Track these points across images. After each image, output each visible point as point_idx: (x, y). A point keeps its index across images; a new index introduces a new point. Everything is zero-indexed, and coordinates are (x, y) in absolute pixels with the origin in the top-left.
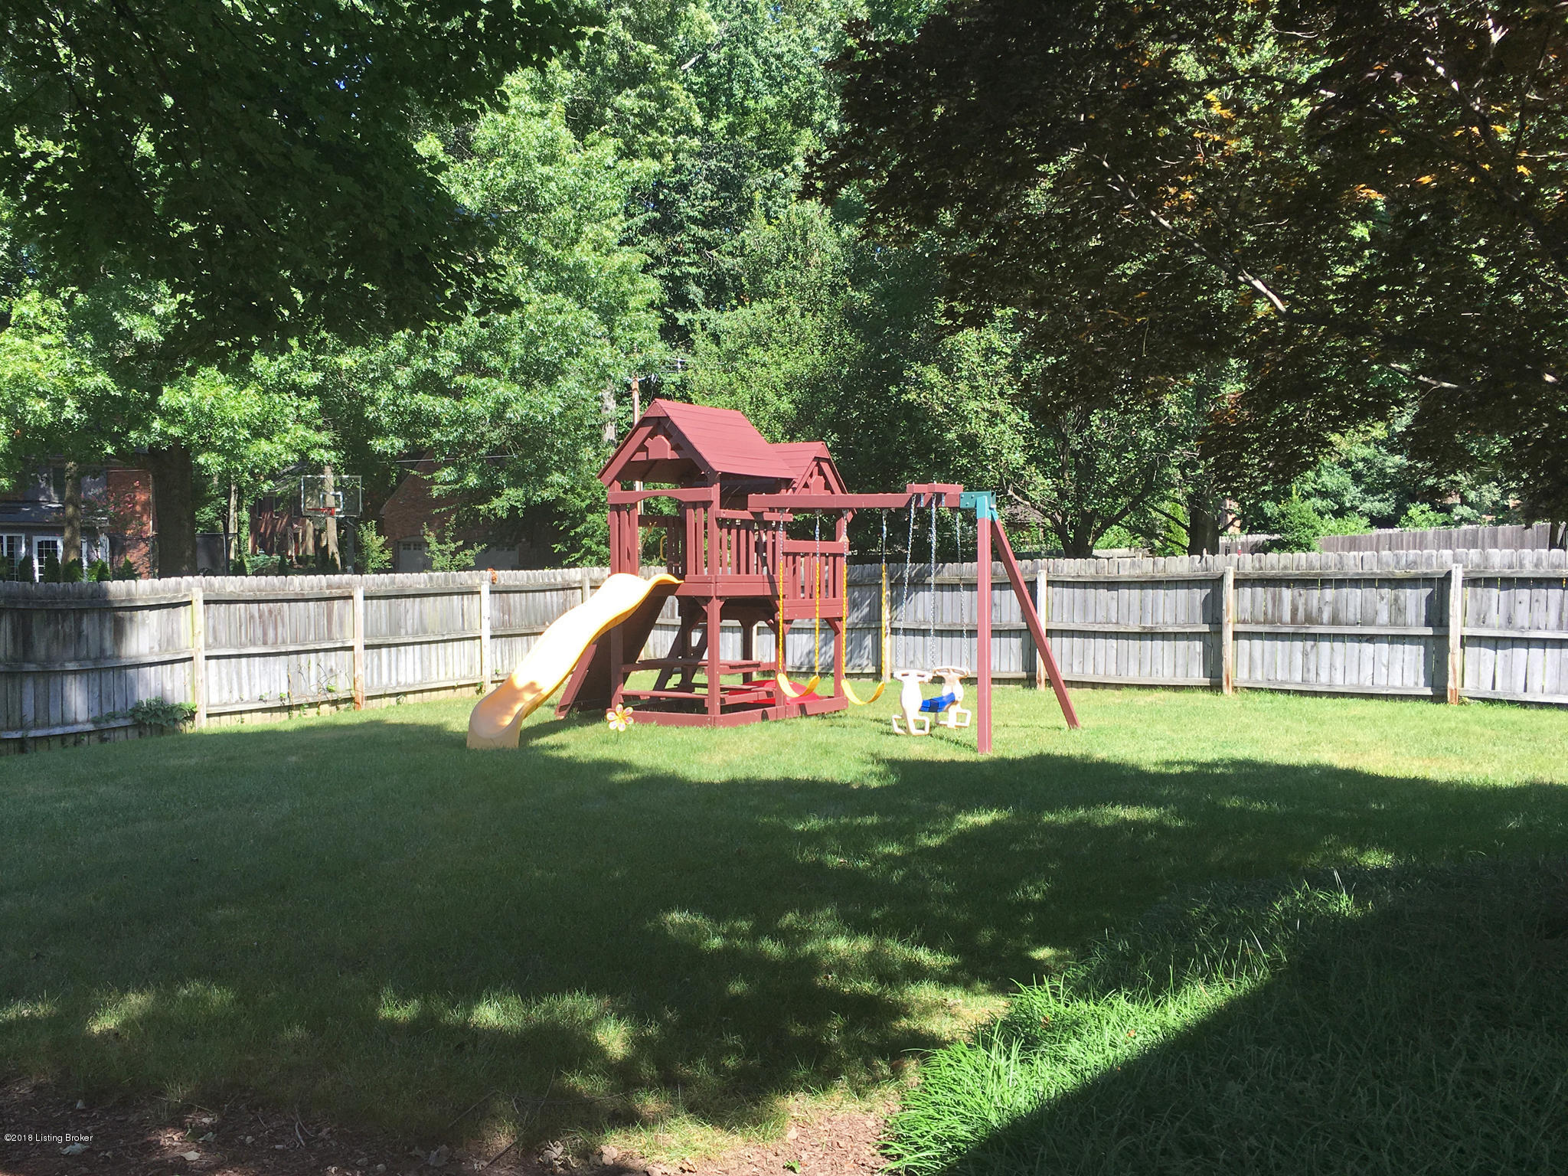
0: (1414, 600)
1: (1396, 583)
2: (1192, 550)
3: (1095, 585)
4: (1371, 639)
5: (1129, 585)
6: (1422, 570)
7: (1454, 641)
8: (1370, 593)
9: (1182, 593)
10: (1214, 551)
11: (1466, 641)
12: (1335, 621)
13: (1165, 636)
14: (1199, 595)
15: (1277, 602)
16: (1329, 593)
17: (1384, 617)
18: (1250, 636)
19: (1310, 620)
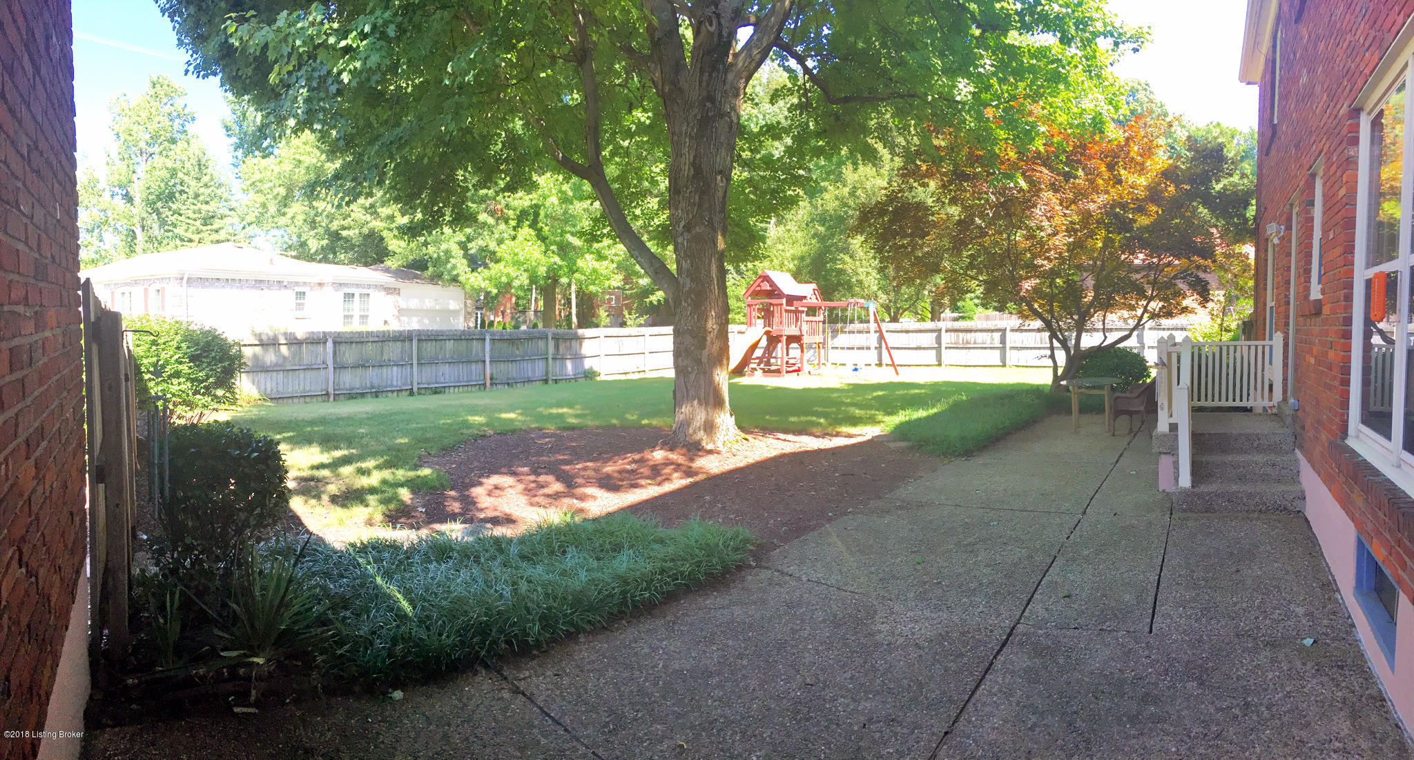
0: (997, 336)
1: (992, 331)
2: (932, 320)
3: (902, 332)
4: (985, 348)
5: (912, 332)
6: (999, 327)
7: (1008, 348)
8: (985, 334)
9: (929, 334)
10: (939, 320)
11: (1012, 348)
12: (975, 343)
13: (924, 348)
14: (935, 335)
15: (958, 337)
16: (973, 334)
17: (988, 342)
18: (950, 348)
19: (967, 343)
